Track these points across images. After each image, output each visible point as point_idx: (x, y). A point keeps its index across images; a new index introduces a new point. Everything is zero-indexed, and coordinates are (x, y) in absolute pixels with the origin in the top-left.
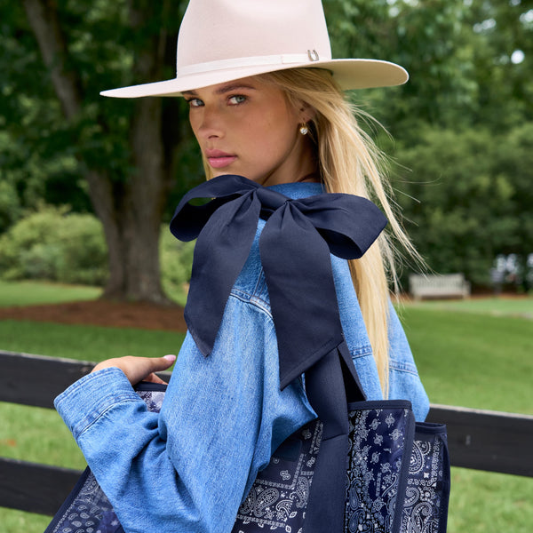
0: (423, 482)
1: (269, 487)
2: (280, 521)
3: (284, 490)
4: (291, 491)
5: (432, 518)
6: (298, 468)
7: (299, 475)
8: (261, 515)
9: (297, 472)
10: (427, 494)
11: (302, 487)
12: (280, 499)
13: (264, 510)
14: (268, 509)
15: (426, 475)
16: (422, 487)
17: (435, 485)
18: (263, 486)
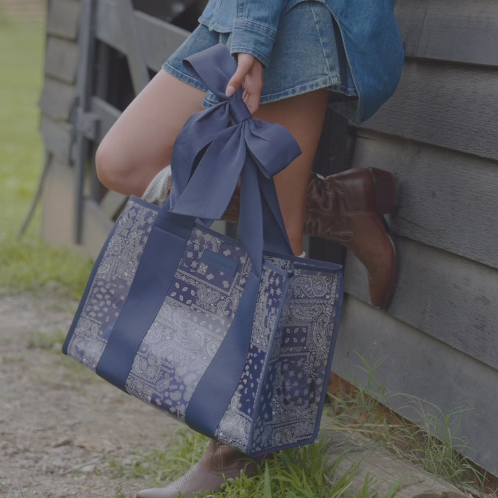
0: (325, 301)
1: (215, 290)
2: (219, 315)
3: (224, 295)
4: (228, 296)
5: (329, 323)
6: (234, 282)
7: (234, 287)
8: (208, 308)
9: (233, 284)
10: (327, 309)
11: (235, 295)
12: (220, 300)
13: (210, 305)
14: (212, 305)
15: (328, 297)
16: (324, 304)
17: (333, 303)
18: (212, 289)
